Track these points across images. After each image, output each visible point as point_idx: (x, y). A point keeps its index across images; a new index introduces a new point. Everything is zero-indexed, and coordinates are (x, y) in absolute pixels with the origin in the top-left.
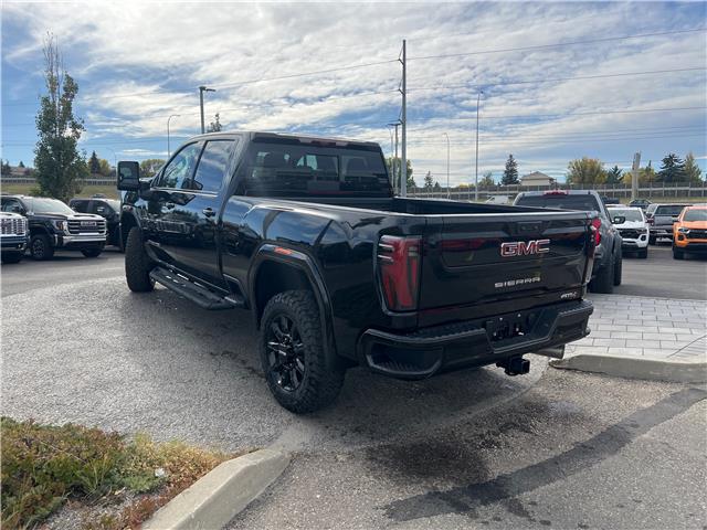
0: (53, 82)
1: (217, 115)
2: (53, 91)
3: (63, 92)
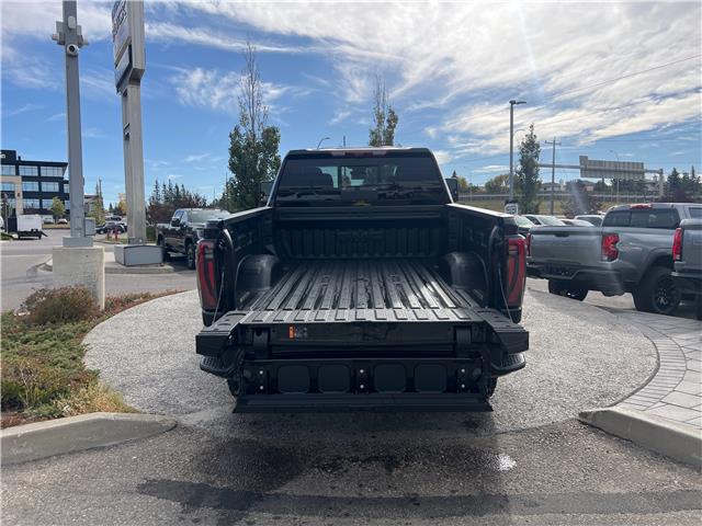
0: (380, 117)
1: (532, 127)
2: (380, 123)
3: (386, 125)
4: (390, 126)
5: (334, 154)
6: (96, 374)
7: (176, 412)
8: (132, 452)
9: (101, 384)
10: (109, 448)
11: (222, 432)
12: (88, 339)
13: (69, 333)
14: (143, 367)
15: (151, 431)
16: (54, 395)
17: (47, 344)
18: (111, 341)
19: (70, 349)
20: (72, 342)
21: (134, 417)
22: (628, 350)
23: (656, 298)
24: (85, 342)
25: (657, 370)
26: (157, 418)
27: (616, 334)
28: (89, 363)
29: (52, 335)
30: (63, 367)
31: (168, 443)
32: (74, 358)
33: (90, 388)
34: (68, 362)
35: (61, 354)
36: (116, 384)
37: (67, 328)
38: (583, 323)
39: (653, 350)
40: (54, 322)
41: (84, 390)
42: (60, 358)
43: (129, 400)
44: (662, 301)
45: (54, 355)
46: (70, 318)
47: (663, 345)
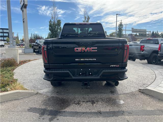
0: (85, 18)
1: (121, 20)
3: (87, 19)
4: (88, 20)
6: (17, 80)
7: (37, 89)
8: (26, 100)
9: (18, 82)
10: (20, 99)
11: (49, 95)
12: (15, 71)
13: (10, 70)
14: (29, 78)
15: (31, 95)
16: (6, 85)
17: (4, 72)
18: (21, 71)
19: (10, 74)
20: (11, 72)
21: (26, 91)
22: (148, 73)
23: (153, 61)
24: (14, 72)
25: (156, 78)
26: (33, 91)
27: (145, 69)
28: (15, 77)
29: (6, 70)
30: (8, 78)
31: (35, 98)
32: (11, 76)
33: (15, 84)
34: (9, 77)
35: (8, 75)
36: (22, 83)
37: (9, 68)
38: (136, 67)
39: (154, 73)
40: (6, 67)
41: (13, 84)
42: (7, 76)
43: (25, 87)
44: (154, 61)
45: (6, 75)
46: (10, 66)
47: (156, 72)
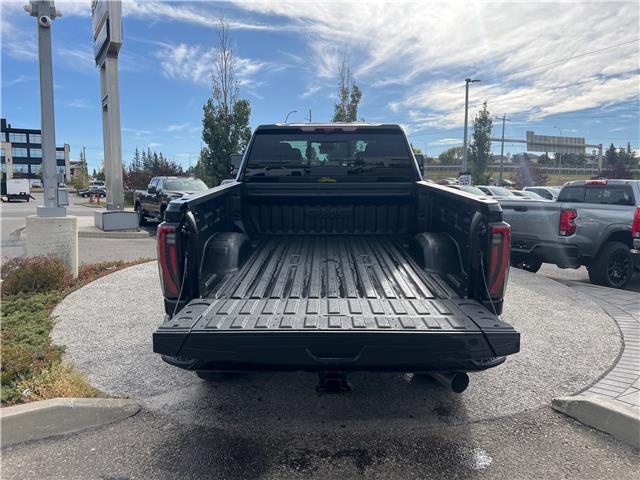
0: (345, 92)
1: (485, 104)
2: (344, 99)
4: (354, 101)
5: (303, 129)
6: (61, 350)
7: (140, 394)
8: (92, 443)
9: (66, 361)
10: (69, 437)
11: (187, 419)
12: (58, 311)
13: (39, 304)
14: (111, 342)
15: (114, 417)
16: (15, 376)
17: (17, 314)
18: (81, 312)
19: (39, 322)
20: (41, 314)
21: (95, 402)
22: (591, 328)
23: (610, 272)
24: (54, 313)
25: (622, 350)
26: (120, 403)
27: (577, 310)
28: (56, 337)
29: (23, 305)
30: (29, 342)
31: (129, 432)
32: (41, 333)
33: (53, 368)
34: (34, 337)
35: (29, 329)
36: (81, 362)
37: (38, 298)
38: (544, 298)
39: (616, 328)
40: (26, 292)
41: (44, 371)
42: (27, 333)
43: (94, 381)
44: (616, 275)
45: (21, 330)
46: (42, 287)
47: (624, 321)
